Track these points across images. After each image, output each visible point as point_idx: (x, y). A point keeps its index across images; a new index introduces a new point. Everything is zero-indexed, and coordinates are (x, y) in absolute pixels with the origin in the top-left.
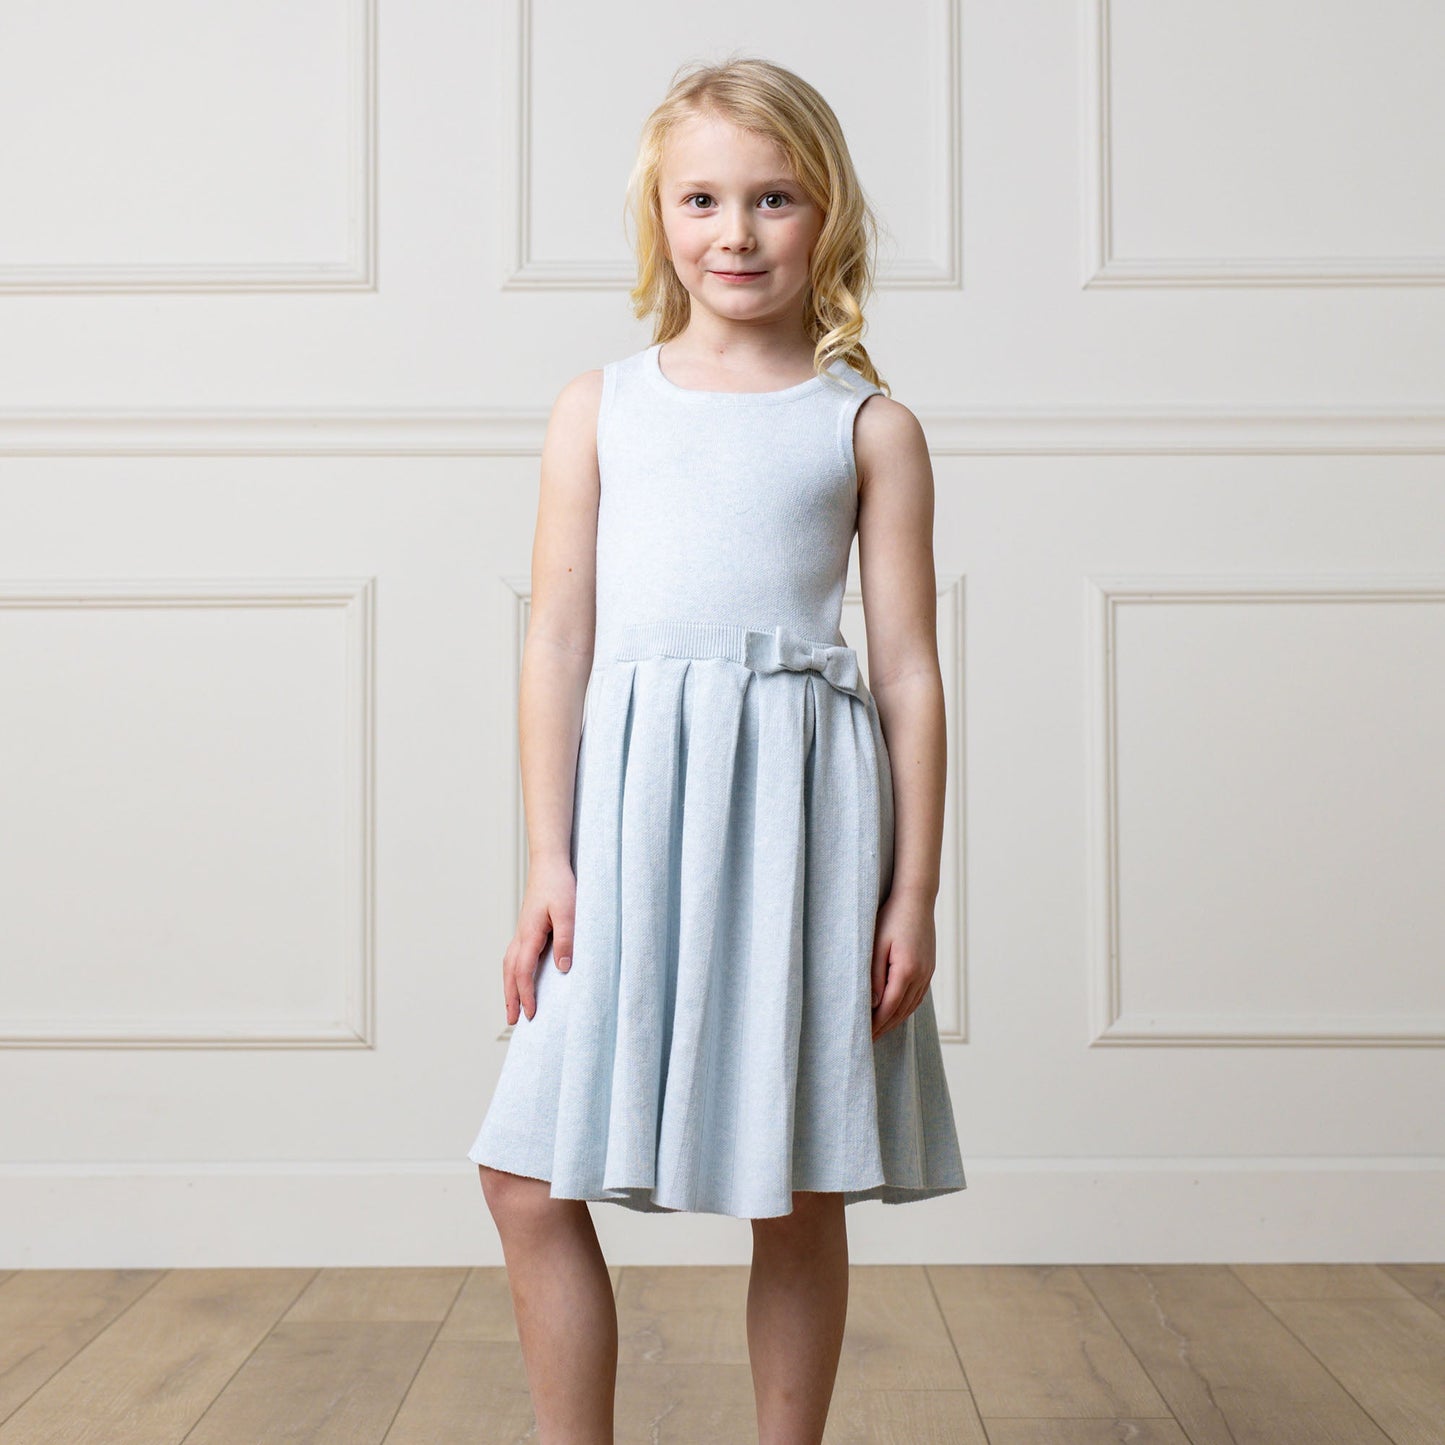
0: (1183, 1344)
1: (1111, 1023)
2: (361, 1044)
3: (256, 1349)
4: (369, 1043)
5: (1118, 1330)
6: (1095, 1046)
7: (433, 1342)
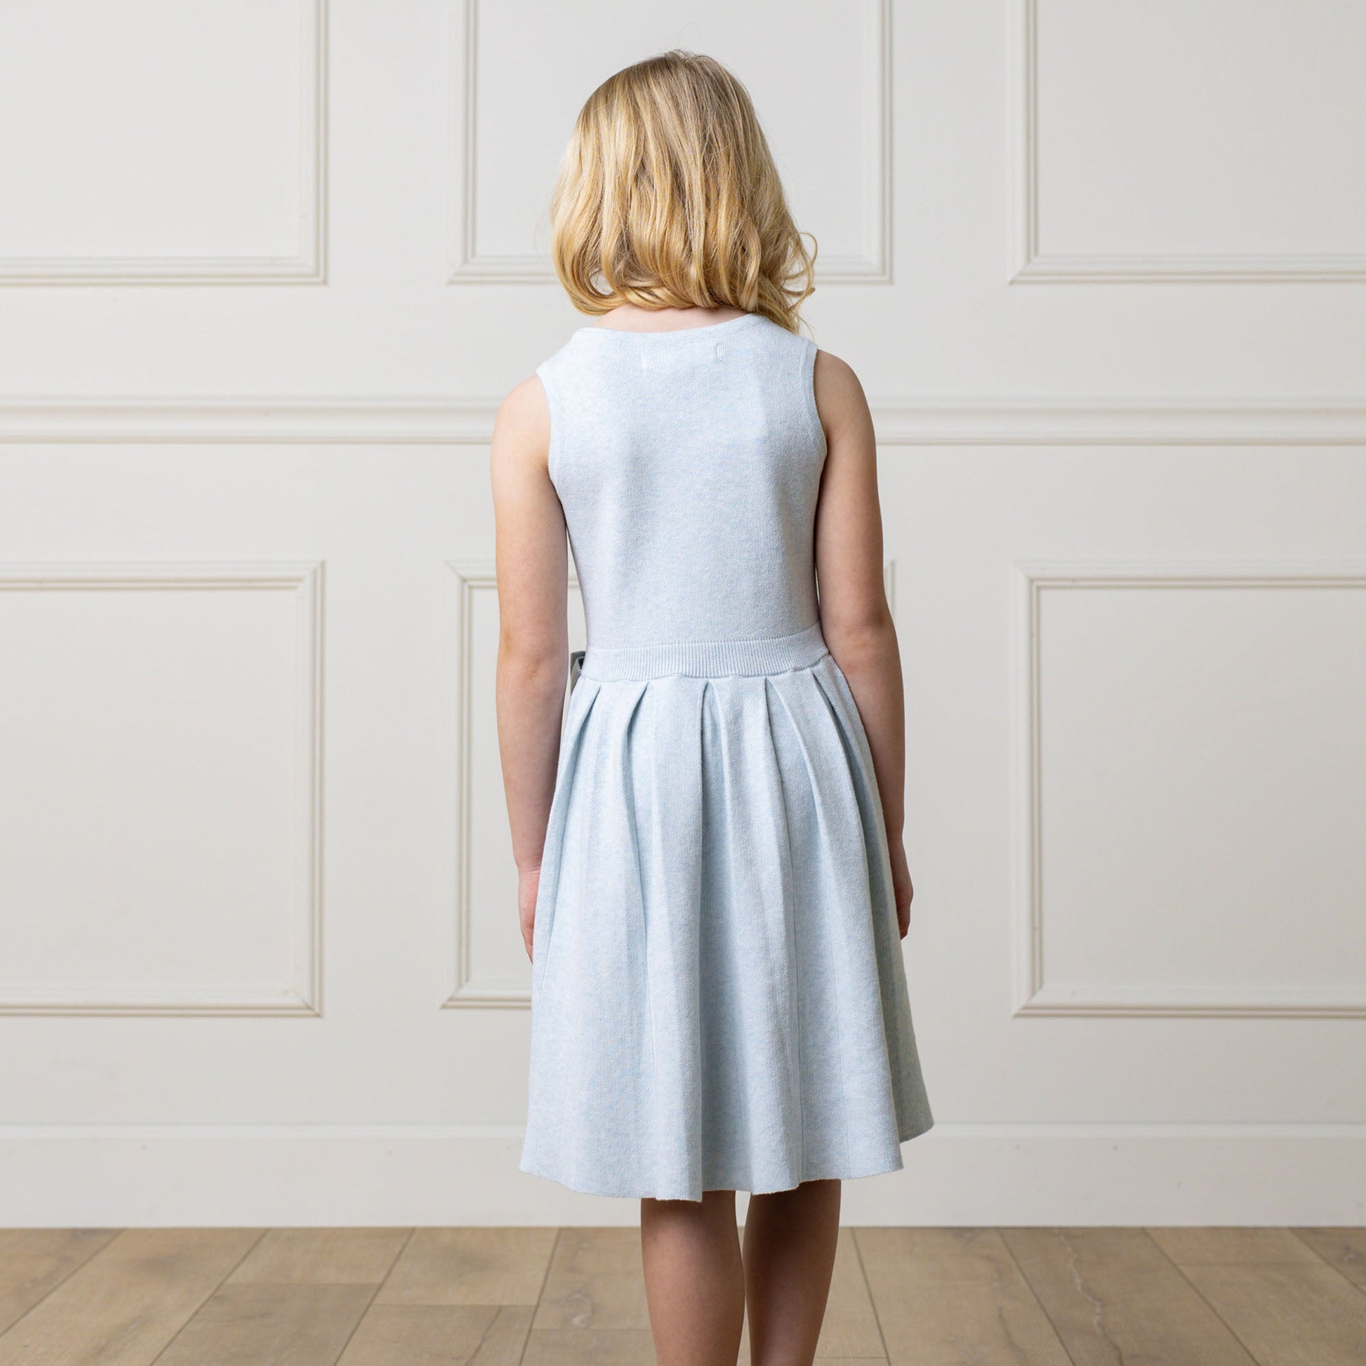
0: (1098, 1310)
1: (1033, 993)
2: (309, 1012)
3: (197, 1312)
4: (317, 1010)
5: (1036, 1295)
6: (1017, 1016)
7: (369, 1305)
